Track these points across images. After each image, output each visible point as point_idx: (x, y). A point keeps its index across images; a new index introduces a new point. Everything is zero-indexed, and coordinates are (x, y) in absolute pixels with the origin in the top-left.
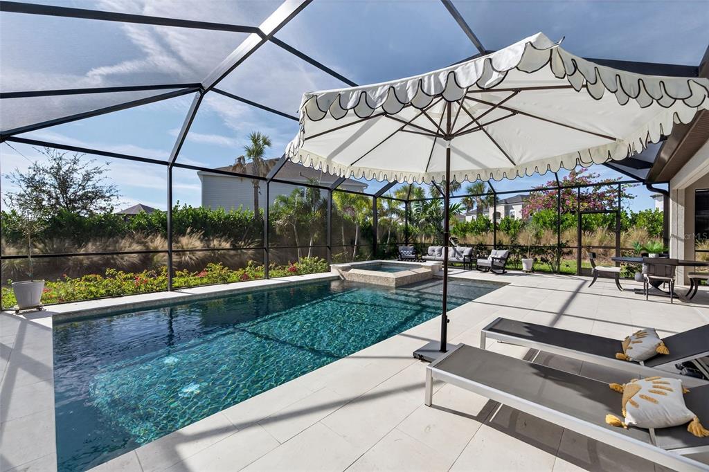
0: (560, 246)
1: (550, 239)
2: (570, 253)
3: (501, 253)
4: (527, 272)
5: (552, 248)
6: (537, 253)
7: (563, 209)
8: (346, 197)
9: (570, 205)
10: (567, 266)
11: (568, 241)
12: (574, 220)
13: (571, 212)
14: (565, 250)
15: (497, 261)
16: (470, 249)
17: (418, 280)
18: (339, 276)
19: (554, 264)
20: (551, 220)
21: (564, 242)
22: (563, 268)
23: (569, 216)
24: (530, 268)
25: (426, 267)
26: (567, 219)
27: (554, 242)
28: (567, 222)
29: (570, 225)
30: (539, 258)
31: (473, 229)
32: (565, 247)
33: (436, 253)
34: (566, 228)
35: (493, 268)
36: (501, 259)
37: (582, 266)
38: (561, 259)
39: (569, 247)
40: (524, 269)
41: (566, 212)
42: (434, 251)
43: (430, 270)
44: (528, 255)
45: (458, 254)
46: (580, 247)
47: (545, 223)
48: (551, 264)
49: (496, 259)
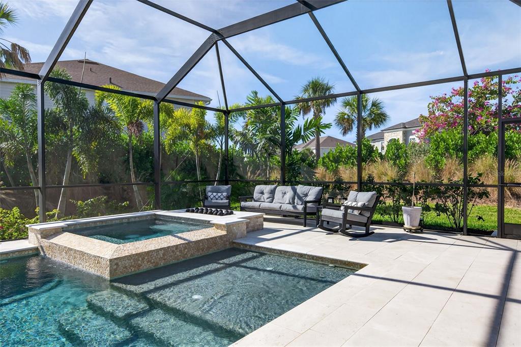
0: (469, 182)
1: (453, 172)
2: (484, 195)
3: (363, 198)
4: (410, 230)
5: (454, 186)
6: (427, 195)
7: (473, 127)
8: (135, 105)
9: (483, 122)
10: (480, 218)
11: (480, 175)
12: (489, 143)
13: (484, 133)
14: (476, 190)
15: (356, 212)
16: (318, 189)
17: (189, 256)
18: (37, 249)
19: (457, 215)
20: (456, 145)
21: (474, 175)
22: (473, 222)
23: (482, 137)
24: (417, 223)
25: (218, 226)
26: (478, 142)
27: (458, 177)
28: (479, 147)
29: (483, 151)
30: (432, 204)
31: (349, 158)
32: (476, 185)
33: (266, 196)
34: (477, 155)
35: (345, 228)
36: (364, 208)
37: (506, 221)
38: (470, 205)
39: (482, 185)
40: (406, 226)
41: (478, 132)
42: (262, 193)
43: (224, 233)
44: (413, 198)
45: (300, 198)
46: (502, 184)
47: (447, 149)
48: (453, 215)
49: (353, 208)
